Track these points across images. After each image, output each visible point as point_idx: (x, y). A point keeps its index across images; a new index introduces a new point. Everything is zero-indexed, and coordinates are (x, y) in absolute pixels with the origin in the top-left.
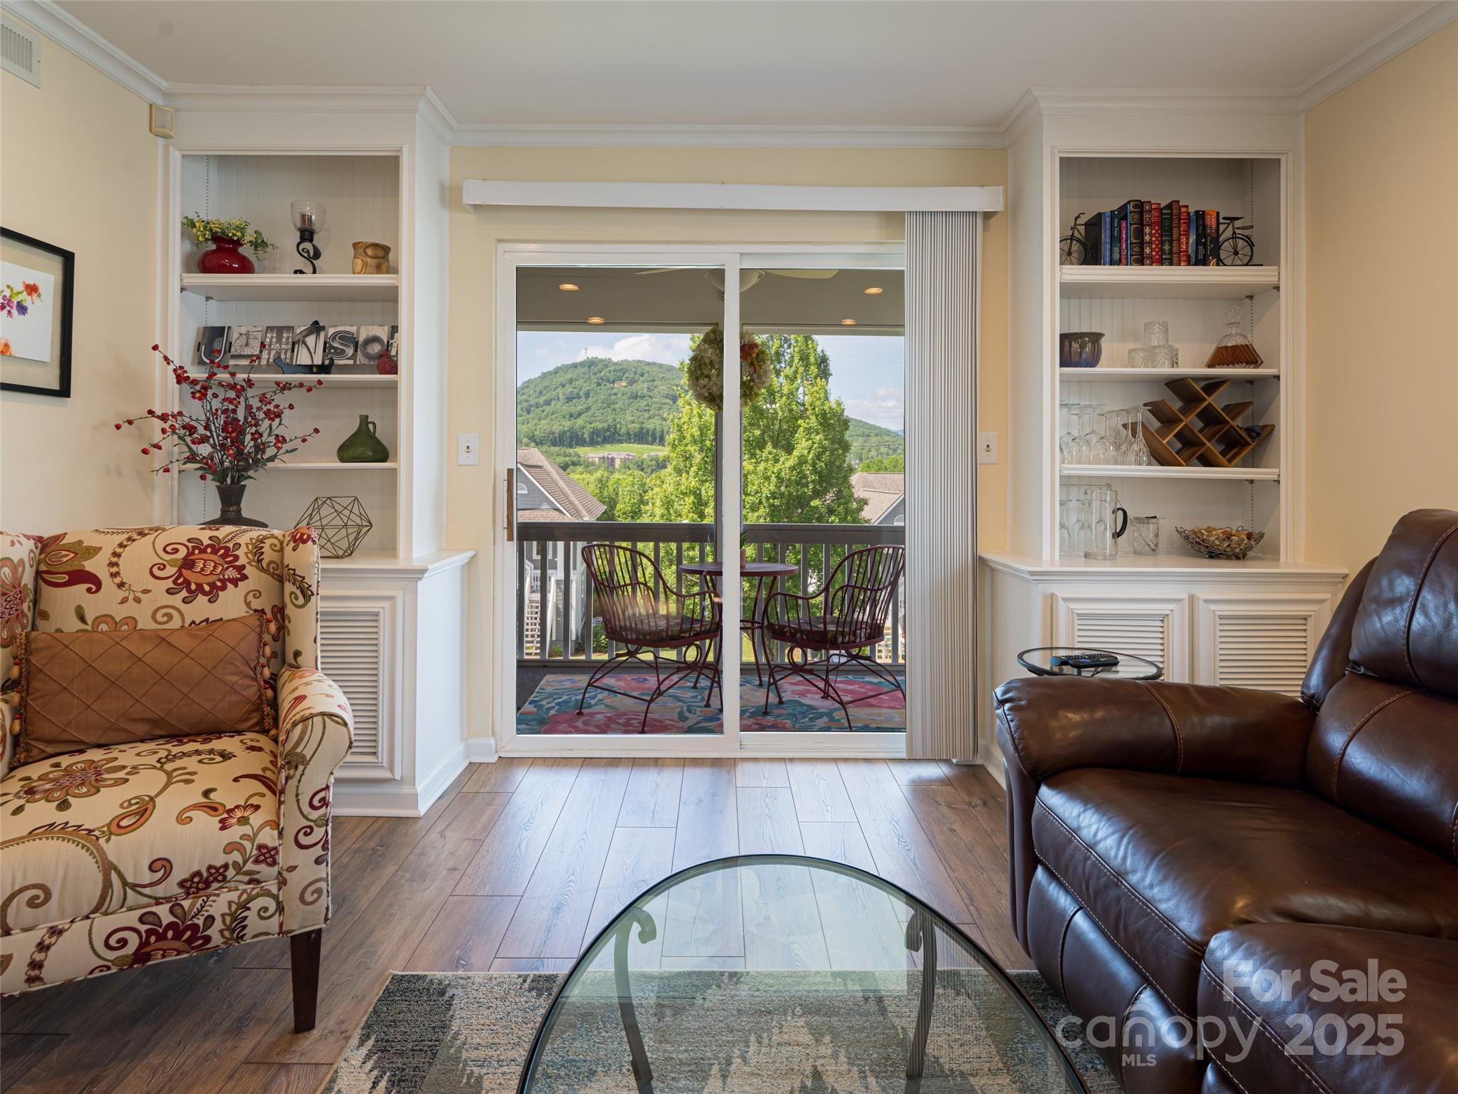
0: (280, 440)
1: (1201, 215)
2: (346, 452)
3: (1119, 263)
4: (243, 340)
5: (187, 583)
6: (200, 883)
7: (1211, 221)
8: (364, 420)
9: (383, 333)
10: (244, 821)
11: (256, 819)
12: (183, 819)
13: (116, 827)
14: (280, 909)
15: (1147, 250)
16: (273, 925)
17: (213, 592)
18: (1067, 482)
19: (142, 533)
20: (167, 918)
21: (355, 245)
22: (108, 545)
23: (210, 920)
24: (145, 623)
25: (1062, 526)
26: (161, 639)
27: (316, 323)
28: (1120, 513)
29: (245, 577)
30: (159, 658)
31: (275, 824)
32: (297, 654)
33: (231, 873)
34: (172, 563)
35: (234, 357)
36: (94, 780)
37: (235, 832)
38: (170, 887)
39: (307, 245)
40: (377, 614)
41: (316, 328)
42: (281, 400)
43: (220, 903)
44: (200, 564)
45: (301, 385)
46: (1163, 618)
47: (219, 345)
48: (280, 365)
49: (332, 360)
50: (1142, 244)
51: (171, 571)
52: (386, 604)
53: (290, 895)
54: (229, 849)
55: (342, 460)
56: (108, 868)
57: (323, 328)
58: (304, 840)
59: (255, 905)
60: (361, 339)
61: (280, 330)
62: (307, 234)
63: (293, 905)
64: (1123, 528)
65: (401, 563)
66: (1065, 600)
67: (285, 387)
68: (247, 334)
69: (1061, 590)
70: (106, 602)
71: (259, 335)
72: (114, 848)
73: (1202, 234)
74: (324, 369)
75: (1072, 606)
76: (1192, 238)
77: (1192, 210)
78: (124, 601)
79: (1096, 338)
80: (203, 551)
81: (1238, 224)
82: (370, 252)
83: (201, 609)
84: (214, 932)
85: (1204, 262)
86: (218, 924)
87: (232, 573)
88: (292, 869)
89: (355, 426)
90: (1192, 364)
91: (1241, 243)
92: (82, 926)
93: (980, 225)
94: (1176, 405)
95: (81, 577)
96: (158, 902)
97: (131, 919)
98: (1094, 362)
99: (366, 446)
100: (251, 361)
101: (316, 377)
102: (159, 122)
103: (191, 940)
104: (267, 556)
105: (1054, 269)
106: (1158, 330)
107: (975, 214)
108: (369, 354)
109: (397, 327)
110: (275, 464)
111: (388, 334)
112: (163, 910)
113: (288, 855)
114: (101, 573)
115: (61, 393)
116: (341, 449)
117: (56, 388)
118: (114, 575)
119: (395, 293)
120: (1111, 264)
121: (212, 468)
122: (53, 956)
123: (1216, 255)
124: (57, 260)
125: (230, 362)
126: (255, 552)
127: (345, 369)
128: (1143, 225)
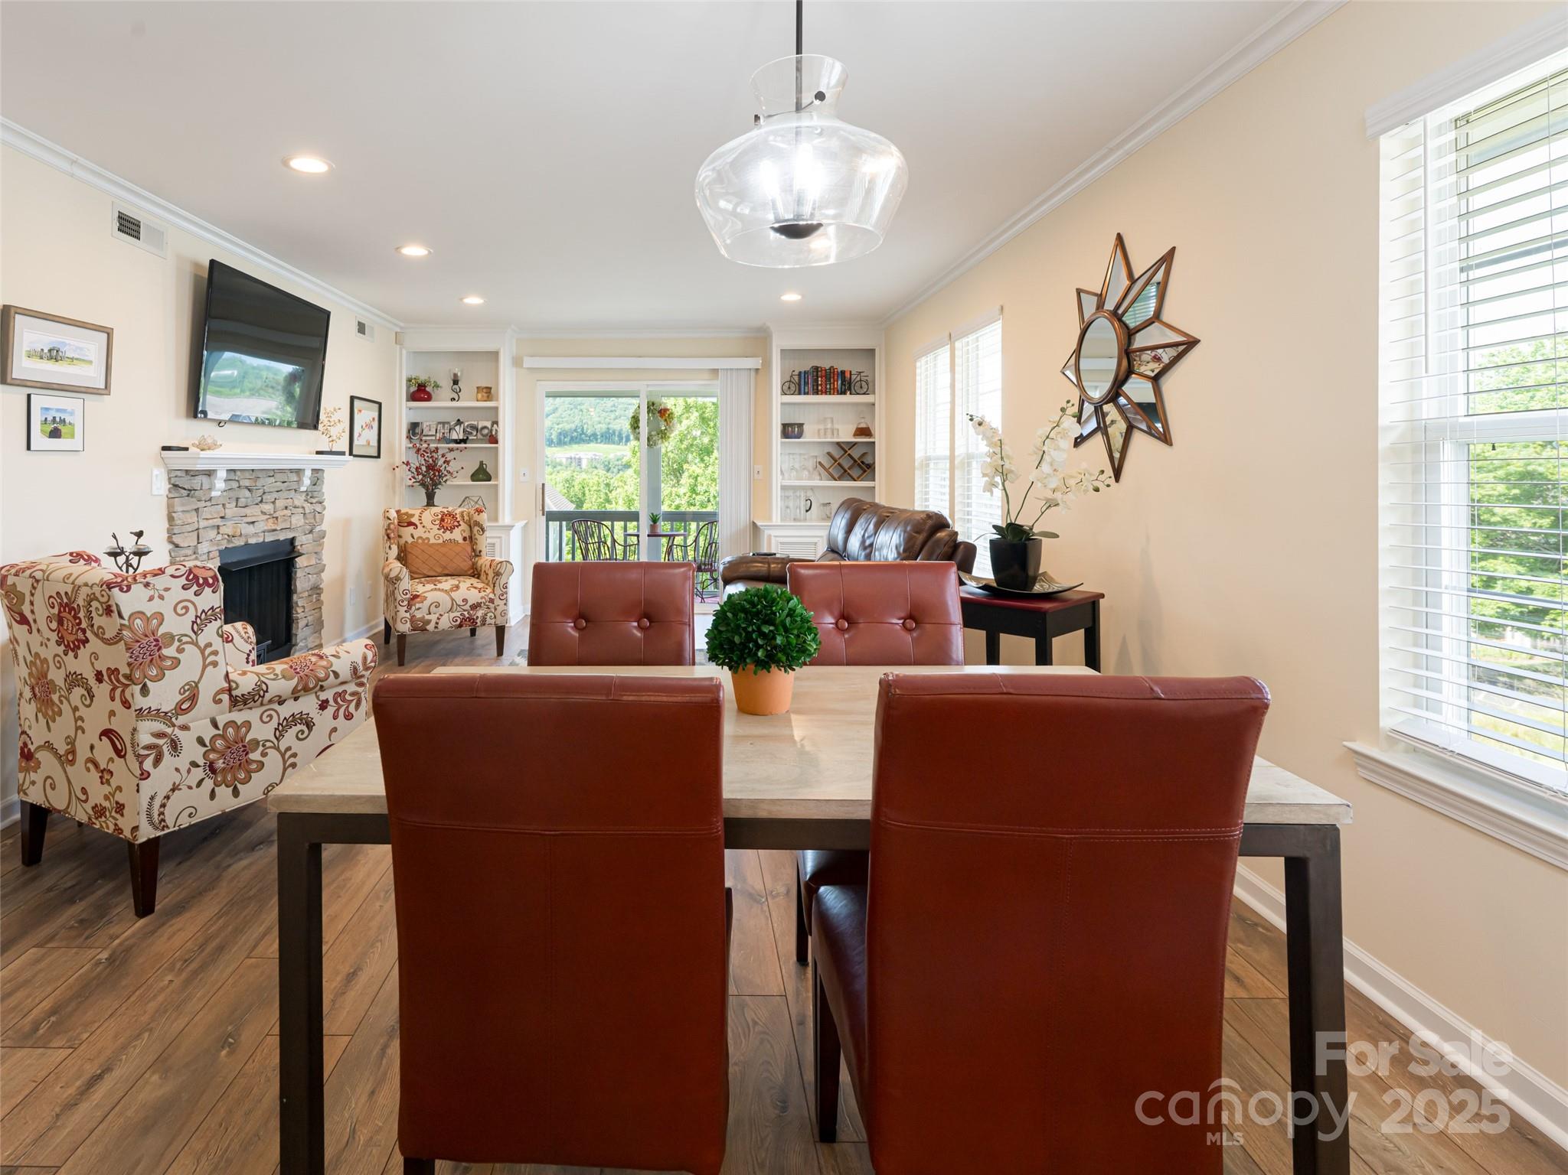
0: (449, 472)
1: (843, 373)
2: (474, 477)
3: (808, 394)
4: (428, 428)
5: (443, 527)
6: (475, 607)
7: (847, 376)
8: (481, 463)
9: (488, 425)
10: (484, 591)
11: (489, 591)
13: (452, 592)
14: (495, 617)
15: (820, 388)
16: (493, 621)
17: (451, 529)
18: (784, 488)
19: (425, 509)
20: (467, 616)
21: (478, 388)
22: (415, 513)
23: (477, 617)
24: (432, 540)
25: (783, 507)
26: (439, 545)
27: (459, 420)
28: (809, 501)
29: (460, 525)
31: (494, 592)
32: (480, 551)
33: (482, 605)
34: (437, 519)
35: (425, 436)
36: (439, 582)
37: (483, 594)
38: (467, 607)
39: (455, 386)
40: (494, 544)
41: (459, 422)
42: (450, 456)
43: (480, 613)
44: (446, 520)
45: (457, 449)
46: (816, 544)
47: (418, 430)
48: (445, 439)
49: (468, 438)
50: (818, 385)
51: (438, 522)
52: (498, 540)
53: (498, 613)
54: (482, 598)
55: (473, 480)
56: (453, 600)
57: (462, 423)
58: (501, 597)
59: (489, 615)
60: (480, 427)
61: (444, 423)
62: (456, 382)
63: (498, 616)
64: (810, 508)
65: (500, 523)
66: (776, 536)
67: (451, 450)
68: (429, 425)
69: (773, 533)
70: (419, 532)
71: (435, 426)
73: (843, 380)
74: (464, 441)
75: (777, 539)
76: (840, 382)
77: (839, 371)
78: (425, 532)
79: (801, 425)
80: (446, 515)
81: (862, 374)
82: (484, 390)
84: (478, 621)
85: (843, 393)
86: (479, 619)
87: (456, 524)
89: (478, 466)
90: (846, 435)
91: (864, 384)
92: (446, 615)
93: (753, 373)
94: (837, 453)
95: (410, 524)
96: (464, 610)
97: (458, 614)
98: (799, 436)
99: (482, 474)
100: (434, 438)
101: (463, 445)
102: (398, 339)
103: (473, 622)
104: (466, 518)
105: (777, 398)
106: (829, 421)
107: (750, 369)
108: (482, 435)
109: (496, 423)
110: (448, 483)
111: (492, 426)
112: (466, 613)
113: (497, 602)
114: (418, 523)
115: (378, 456)
116: (472, 476)
117: (376, 455)
118: (421, 523)
119: (496, 409)
120: (805, 394)
121: (423, 484)
122: (440, 622)
123: (850, 389)
124: (377, 405)
125: (424, 438)
126: (463, 516)
127: (473, 441)
128: (817, 377)
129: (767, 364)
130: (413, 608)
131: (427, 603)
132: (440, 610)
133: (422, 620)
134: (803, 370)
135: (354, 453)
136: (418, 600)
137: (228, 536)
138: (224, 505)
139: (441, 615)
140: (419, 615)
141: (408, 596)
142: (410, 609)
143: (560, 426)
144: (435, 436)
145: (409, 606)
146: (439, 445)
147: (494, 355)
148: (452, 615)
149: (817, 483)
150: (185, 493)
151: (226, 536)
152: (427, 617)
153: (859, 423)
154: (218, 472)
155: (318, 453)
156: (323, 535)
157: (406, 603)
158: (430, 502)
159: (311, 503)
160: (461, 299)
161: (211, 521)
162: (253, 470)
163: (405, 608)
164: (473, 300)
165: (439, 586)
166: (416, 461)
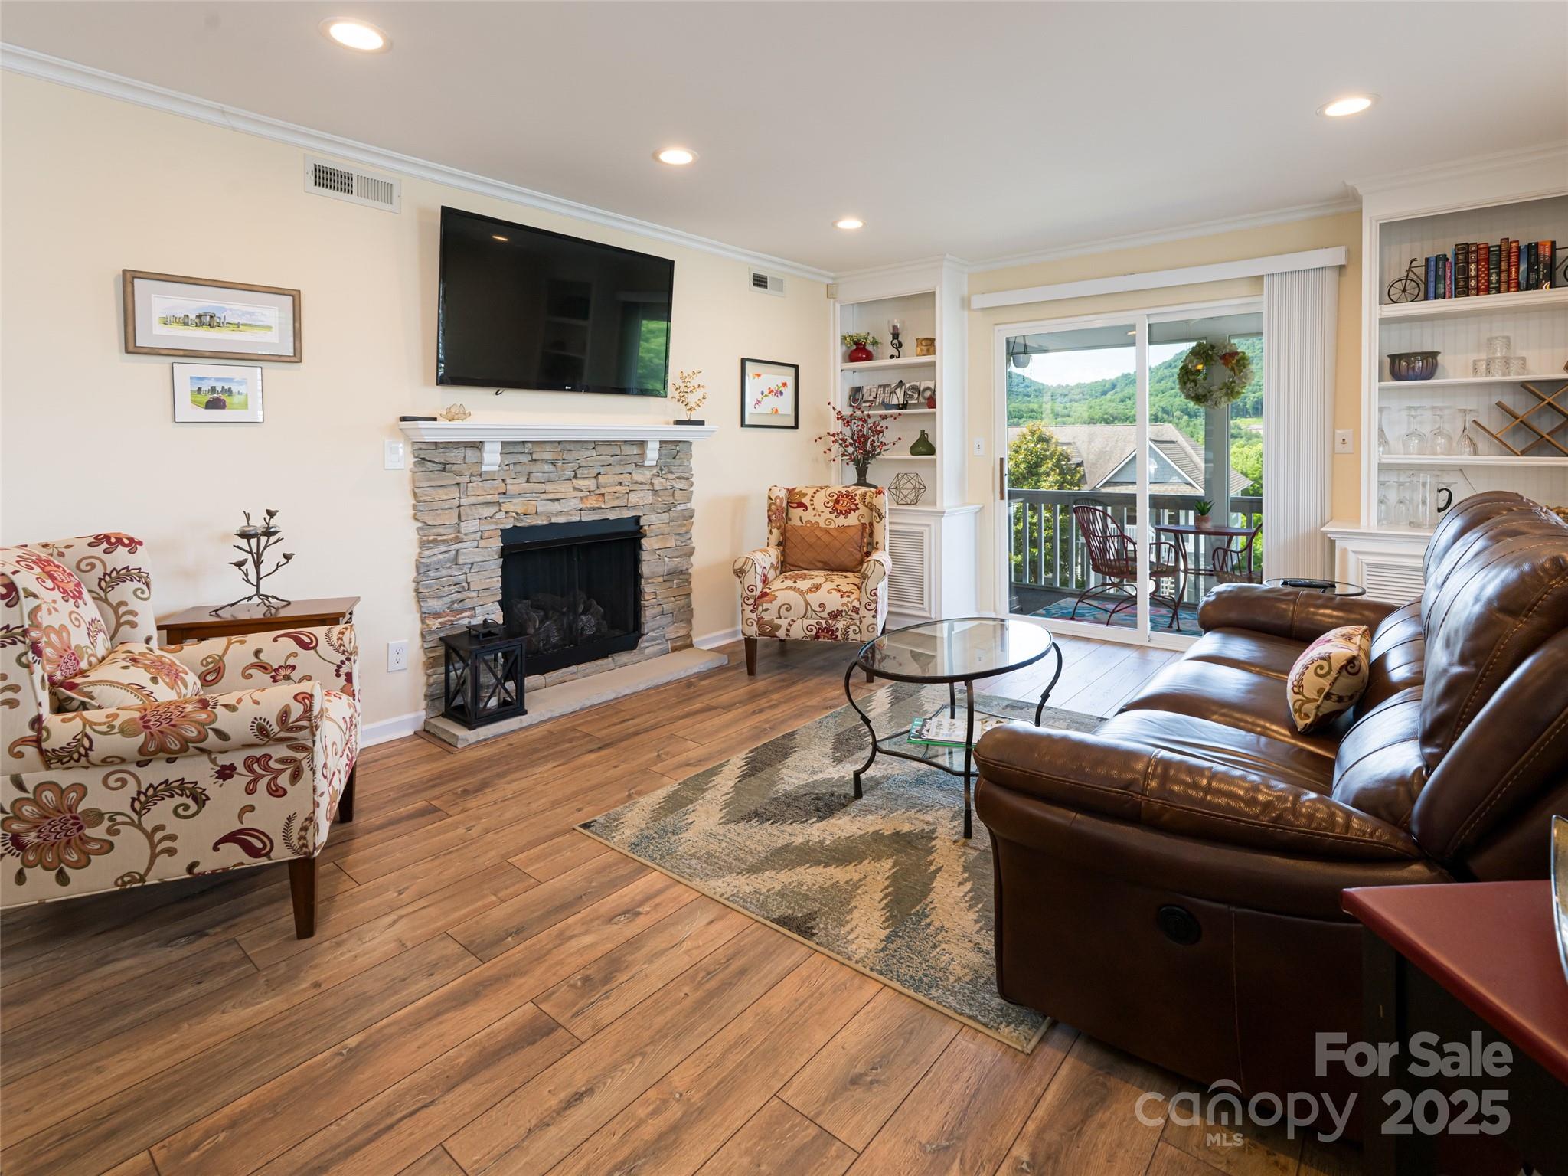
0: (883, 444)
1: (1534, 247)
2: (914, 450)
4: (868, 393)
5: (837, 509)
6: (835, 615)
7: (1545, 252)
8: (923, 432)
10: (848, 596)
11: (853, 597)
12: (829, 592)
13: (809, 591)
14: (860, 632)
15: (1472, 283)
16: (857, 637)
17: (846, 514)
18: (1388, 468)
19: (822, 488)
20: (824, 625)
21: (918, 340)
22: (810, 492)
23: (837, 629)
24: (822, 525)
25: (1382, 502)
26: (827, 531)
27: (901, 381)
29: (858, 509)
30: (826, 538)
31: (858, 600)
32: (877, 543)
33: (844, 614)
34: (832, 501)
35: (865, 402)
36: (804, 578)
37: (845, 600)
38: (825, 614)
39: (895, 341)
40: (922, 533)
41: (901, 384)
42: (884, 424)
43: (841, 624)
44: (842, 502)
45: (892, 416)
47: (858, 396)
48: (883, 405)
49: (907, 402)
50: (1468, 278)
51: (831, 504)
52: (927, 529)
53: (864, 627)
54: (844, 605)
55: (912, 454)
56: (807, 603)
57: (904, 384)
58: (868, 607)
59: (852, 628)
60: (921, 389)
61: (884, 386)
62: (896, 336)
63: (864, 631)
64: (1447, 504)
65: (930, 506)
66: (1358, 552)
67: (884, 417)
68: (870, 390)
69: (1354, 545)
70: (808, 516)
71: (875, 390)
72: (809, 597)
73: (1533, 264)
74: (905, 406)
76: (1523, 267)
77: (1525, 245)
78: (815, 515)
79: (1431, 356)
80: (843, 497)
82: (923, 343)
83: (841, 521)
84: (839, 634)
85: (1536, 286)
86: (840, 632)
87: (853, 507)
88: (864, 617)
89: (918, 436)
90: (1545, 368)
92: (800, 621)
93: (1330, 276)
94: (1517, 402)
95: (801, 505)
96: (822, 618)
97: (814, 622)
98: (1426, 375)
99: (925, 446)
101: (903, 411)
102: (831, 293)
103: (832, 635)
104: (867, 500)
105: (1371, 309)
106: (1499, 344)
107: (1324, 268)
108: (924, 398)
109: (934, 380)
111: (932, 386)
112: (823, 622)
113: (863, 612)
114: (808, 504)
115: (796, 427)
116: (912, 448)
117: (793, 425)
118: (812, 505)
119: (934, 365)
120: (1436, 297)
121: (853, 458)
122: (792, 629)
123: (1548, 278)
124: (793, 370)
125: (862, 404)
126: (863, 498)
127: (915, 406)
128: (1468, 263)
130: (760, 608)
131: (776, 604)
132: (792, 614)
133: (770, 623)
134: (1432, 255)
135: (747, 422)
136: (766, 599)
137: (517, 514)
138: (503, 480)
139: (793, 621)
140: (767, 617)
141: (754, 593)
142: (757, 608)
145: (756, 605)
146: (877, 413)
147: (930, 297)
148: (806, 622)
149: (1467, 458)
150: (440, 467)
151: (514, 514)
152: (777, 621)
154: (486, 445)
155: (678, 423)
156: (689, 515)
157: (751, 601)
158: (861, 479)
159: (667, 479)
160: (836, 226)
161: (479, 498)
162: (559, 442)
163: (751, 608)
164: (850, 224)
165: (801, 583)
166: (844, 431)
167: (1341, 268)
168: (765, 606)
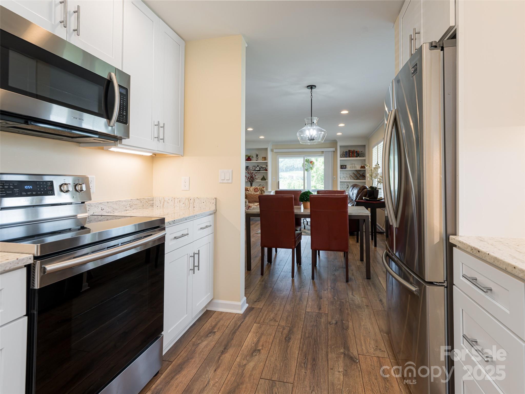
0: (255, 178)
1: (357, 151)
2: (262, 180)
3: (347, 157)
4: (250, 168)
7: (358, 152)
8: (263, 176)
9: (265, 166)
15: (350, 156)
17: (257, 192)
18: (341, 182)
21: (262, 157)
24: (253, 194)
25: (340, 187)
28: (348, 186)
29: (259, 191)
41: (258, 166)
42: (256, 174)
44: (255, 190)
47: (248, 168)
48: (254, 170)
50: (350, 155)
55: (261, 180)
60: (263, 167)
61: (254, 166)
62: (257, 156)
65: (268, 191)
67: (256, 173)
70: (250, 192)
71: (252, 167)
73: (357, 154)
76: (356, 154)
79: (346, 166)
80: (256, 188)
81: (362, 152)
82: (264, 158)
83: (256, 193)
85: (357, 157)
89: (262, 177)
90: (358, 168)
91: (362, 154)
93: (333, 152)
94: (355, 173)
95: (248, 190)
98: (345, 168)
99: (264, 179)
100: (252, 170)
101: (259, 172)
104: (260, 189)
105: (339, 159)
106: (353, 164)
107: (332, 151)
108: (264, 169)
109: (267, 166)
110: (256, 181)
111: (266, 167)
114: (249, 190)
116: (261, 179)
119: (267, 162)
120: (346, 157)
121: (250, 181)
123: (359, 156)
125: (250, 170)
126: (259, 189)
127: (261, 171)
128: (350, 153)
129: (336, 149)
131: (252, 208)
134: (346, 151)
143: (286, 165)
144: (252, 169)
146: (253, 172)
147: (267, 149)
149: (350, 181)
153: (362, 165)
157: (247, 208)
158: (251, 185)
160: (259, 137)
164: (262, 137)
165: (255, 204)
166: (248, 176)
167: (334, 151)
168: (250, 208)
